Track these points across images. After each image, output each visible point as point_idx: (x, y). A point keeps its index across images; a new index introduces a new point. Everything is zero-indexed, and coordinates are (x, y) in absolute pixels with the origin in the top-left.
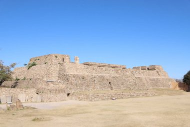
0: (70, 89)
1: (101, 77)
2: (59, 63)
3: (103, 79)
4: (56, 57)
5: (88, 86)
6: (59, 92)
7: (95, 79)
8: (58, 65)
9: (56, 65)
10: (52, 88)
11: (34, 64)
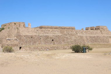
0: (22, 44)
1: (46, 36)
2: (17, 28)
3: (47, 37)
4: (15, 24)
5: (35, 42)
6: (14, 46)
7: (41, 38)
8: (17, 29)
9: (15, 29)
10: (10, 44)
11: (3, 29)
